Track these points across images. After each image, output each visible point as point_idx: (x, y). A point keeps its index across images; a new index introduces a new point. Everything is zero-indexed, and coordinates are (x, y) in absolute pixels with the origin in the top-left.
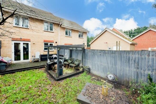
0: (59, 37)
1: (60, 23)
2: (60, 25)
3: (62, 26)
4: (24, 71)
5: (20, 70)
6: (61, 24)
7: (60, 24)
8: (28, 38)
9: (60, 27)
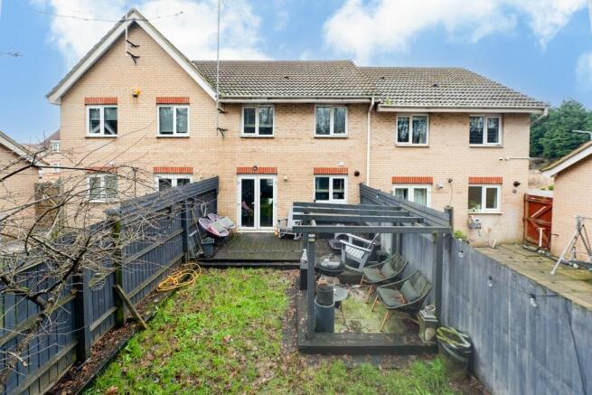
0: (368, 152)
1: (371, 99)
2: (371, 107)
3: (380, 110)
4: (246, 267)
5: (238, 264)
6: (376, 104)
7: (373, 103)
8: (272, 166)
9: (372, 114)
